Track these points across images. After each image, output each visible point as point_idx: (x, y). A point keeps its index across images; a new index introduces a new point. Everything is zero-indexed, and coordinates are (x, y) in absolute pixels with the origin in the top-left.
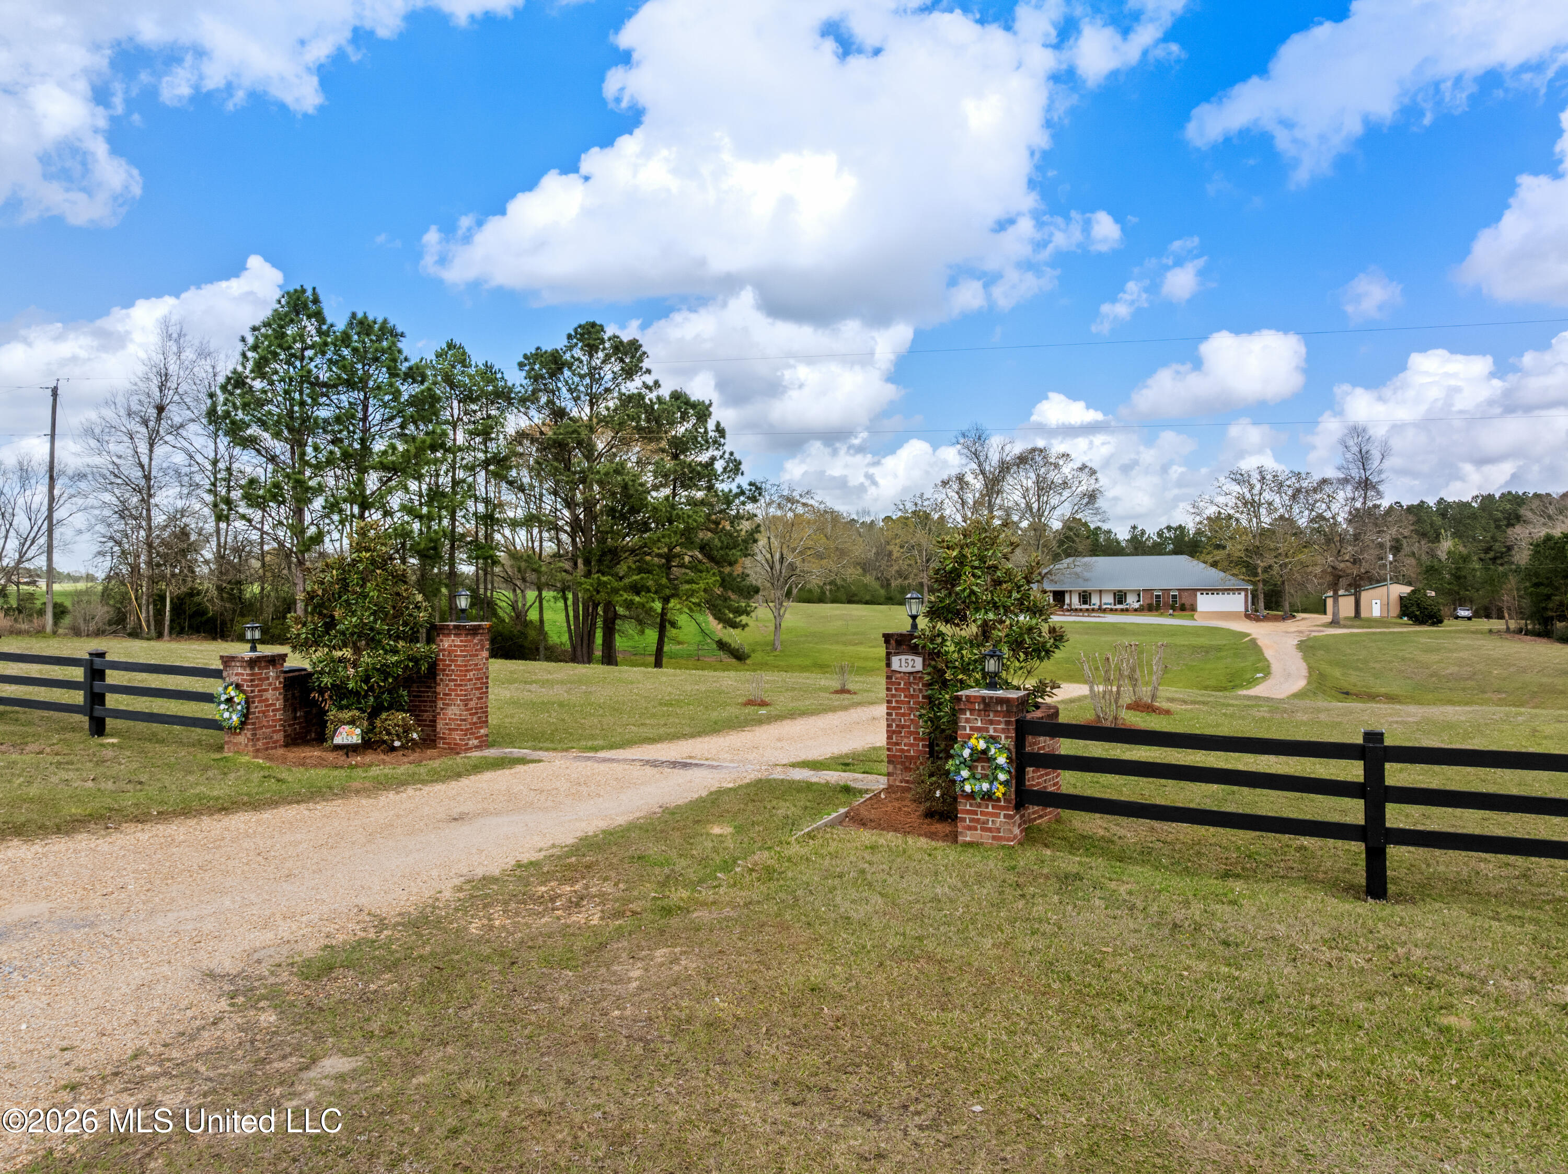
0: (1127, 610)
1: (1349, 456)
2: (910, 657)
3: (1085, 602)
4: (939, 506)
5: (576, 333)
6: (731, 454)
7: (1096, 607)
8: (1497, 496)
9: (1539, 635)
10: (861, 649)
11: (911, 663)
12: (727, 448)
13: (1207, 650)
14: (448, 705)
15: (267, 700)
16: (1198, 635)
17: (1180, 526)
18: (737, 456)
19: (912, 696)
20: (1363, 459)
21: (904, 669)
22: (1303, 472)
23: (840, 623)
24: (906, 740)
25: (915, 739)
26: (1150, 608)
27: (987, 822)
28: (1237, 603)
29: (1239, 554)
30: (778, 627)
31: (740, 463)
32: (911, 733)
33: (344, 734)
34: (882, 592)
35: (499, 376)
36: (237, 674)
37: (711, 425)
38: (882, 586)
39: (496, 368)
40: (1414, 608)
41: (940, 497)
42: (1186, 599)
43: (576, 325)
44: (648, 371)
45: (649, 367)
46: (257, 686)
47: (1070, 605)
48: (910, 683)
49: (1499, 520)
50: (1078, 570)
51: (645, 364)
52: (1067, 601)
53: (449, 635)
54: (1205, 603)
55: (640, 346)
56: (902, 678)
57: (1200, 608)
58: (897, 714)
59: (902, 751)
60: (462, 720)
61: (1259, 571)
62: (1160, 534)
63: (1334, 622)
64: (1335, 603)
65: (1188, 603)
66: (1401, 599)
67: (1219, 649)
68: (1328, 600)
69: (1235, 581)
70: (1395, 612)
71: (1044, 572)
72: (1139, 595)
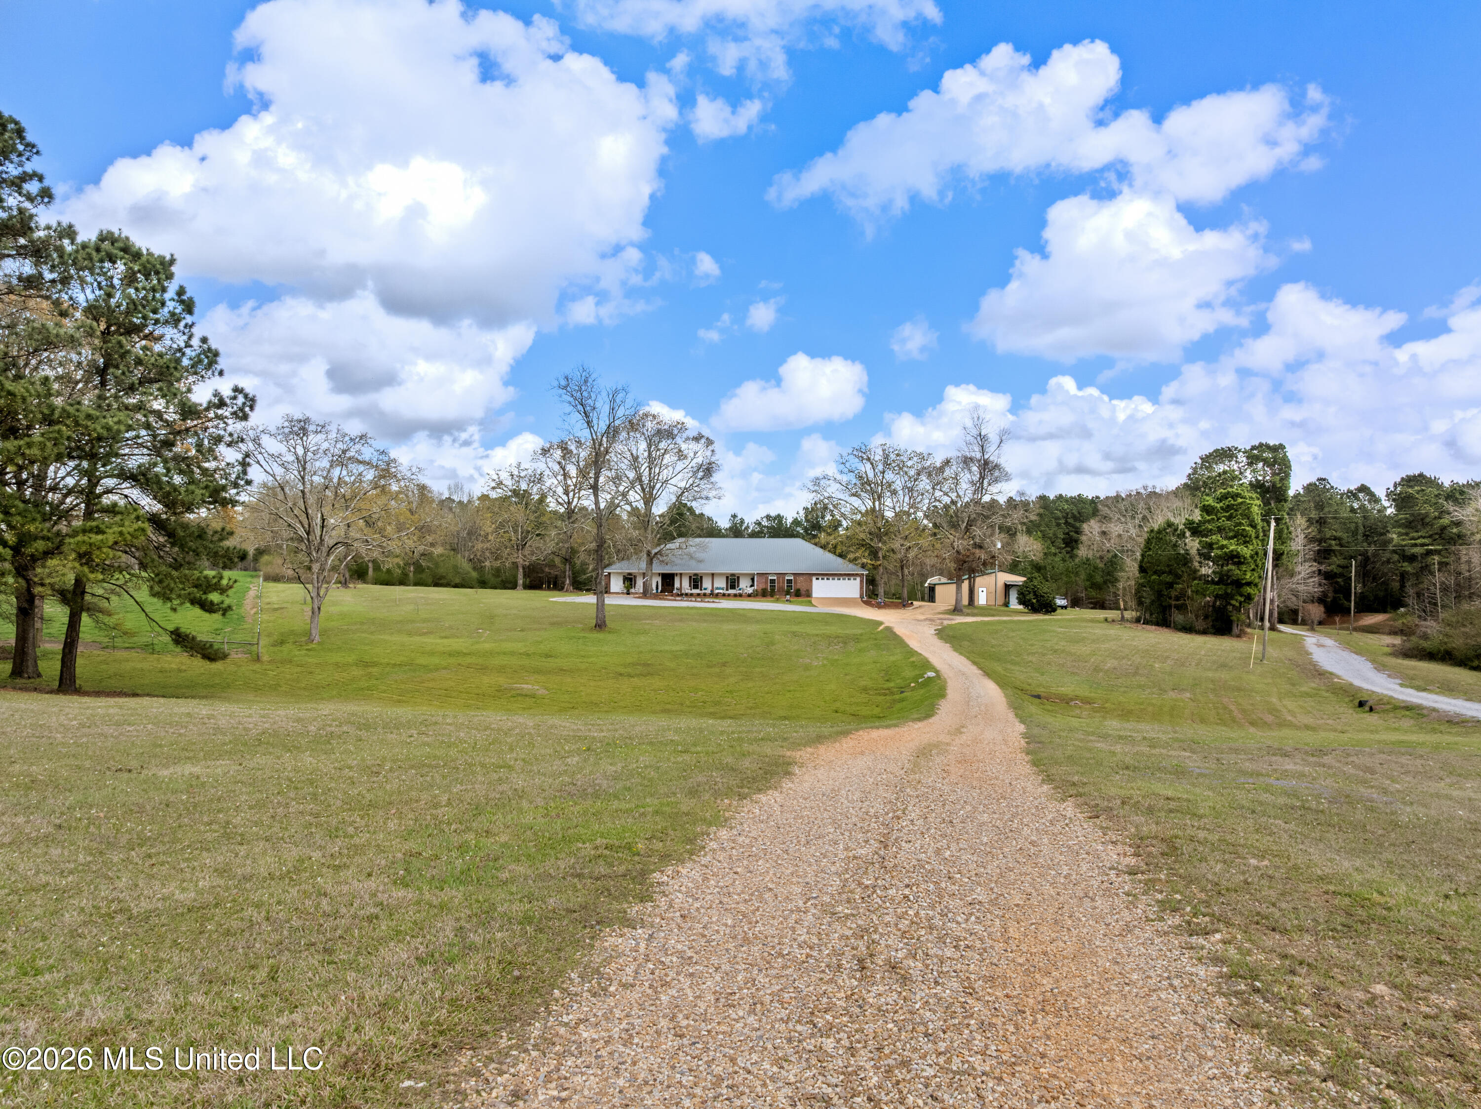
0: (741, 595)
3: (696, 587)
4: (539, 479)
6: (204, 340)
7: (708, 592)
9: (1157, 624)
10: (428, 640)
12: (198, 332)
13: (845, 640)
16: (827, 623)
17: (779, 515)
18: (214, 344)
22: (925, 452)
23: (410, 607)
26: (766, 593)
28: (852, 588)
29: (862, 536)
30: (316, 611)
31: (216, 354)
34: (474, 574)
38: (474, 569)
40: (1031, 596)
41: (541, 466)
42: (801, 584)
47: (680, 589)
49: (1058, 518)
50: (693, 549)
52: (677, 584)
54: (820, 589)
57: (815, 594)
61: (880, 555)
62: (759, 523)
63: (957, 610)
64: (959, 589)
65: (803, 588)
66: (1008, 587)
67: (857, 639)
68: (937, 588)
69: (851, 565)
70: (1001, 600)
71: (654, 551)
72: (753, 580)
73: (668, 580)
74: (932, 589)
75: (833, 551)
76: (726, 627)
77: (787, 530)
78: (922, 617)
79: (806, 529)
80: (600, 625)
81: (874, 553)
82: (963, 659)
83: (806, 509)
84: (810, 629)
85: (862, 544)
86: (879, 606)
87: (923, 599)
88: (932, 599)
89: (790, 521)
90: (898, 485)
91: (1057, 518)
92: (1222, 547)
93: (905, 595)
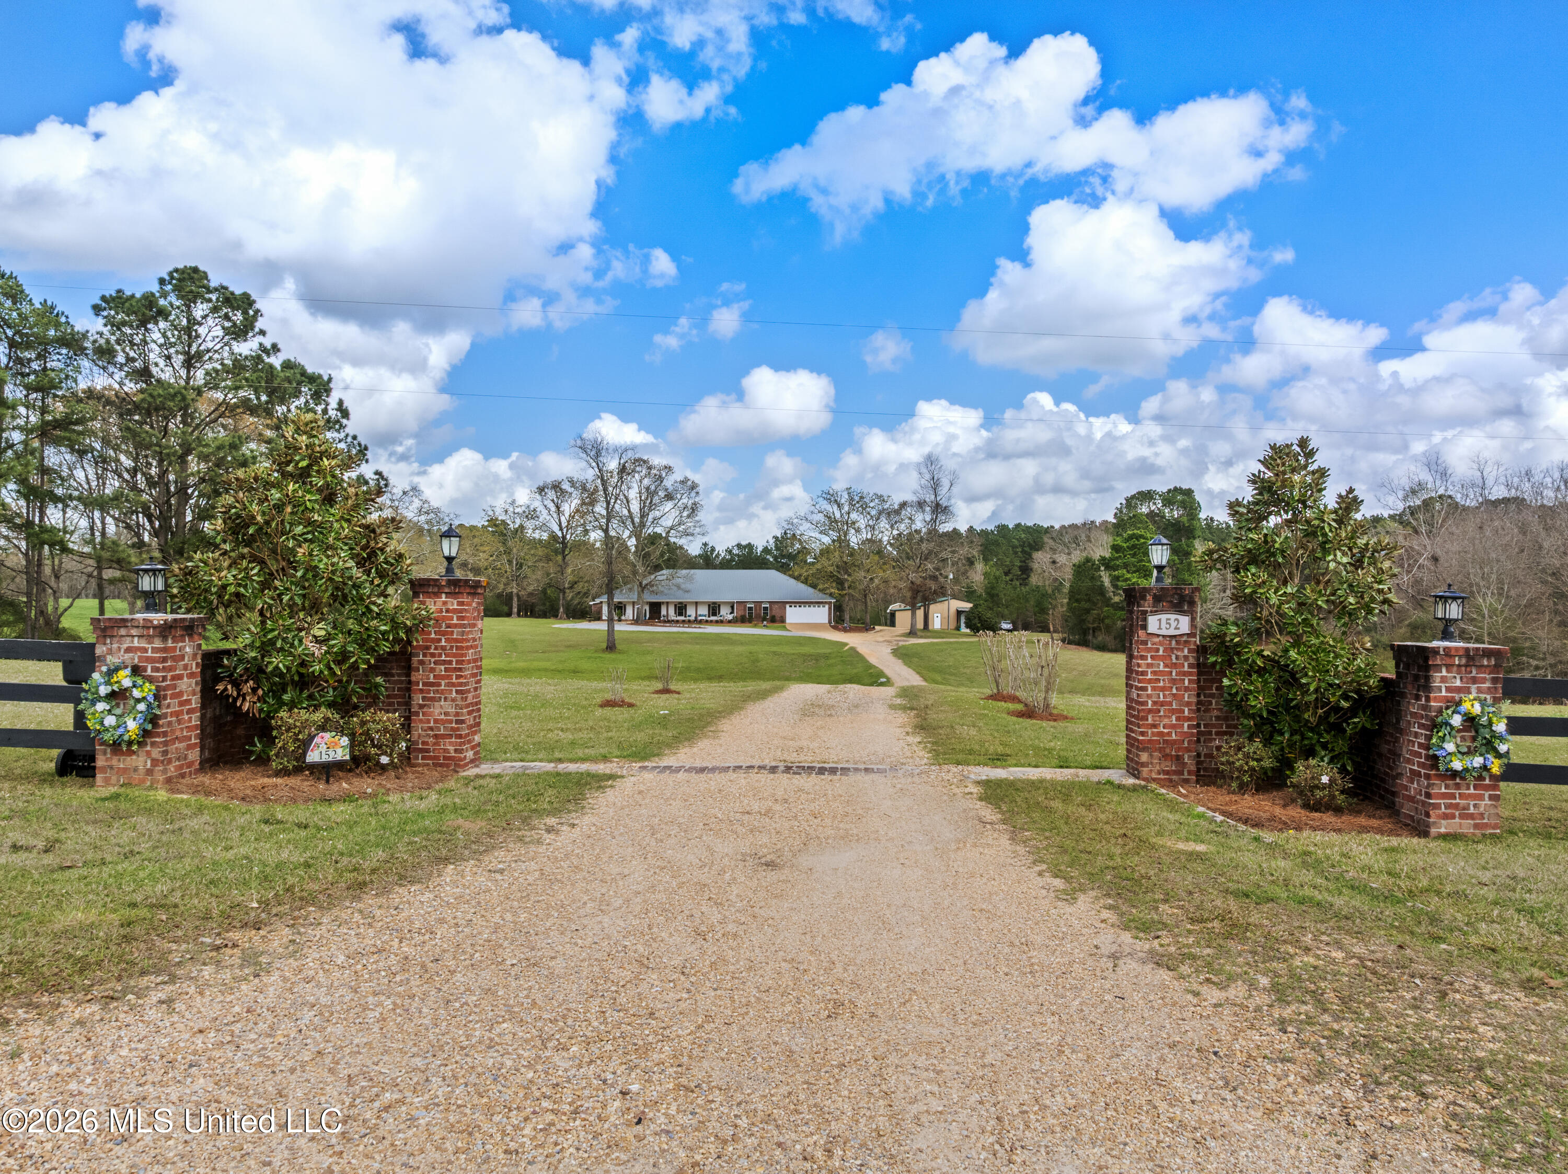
0: (722, 622)
1: (923, 482)
2: (1173, 617)
3: (680, 614)
5: (172, 278)
7: (693, 618)
8: (1011, 526)
9: (1079, 644)
11: (1174, 624)
13: (817, 658)
14: (433, 699)
15: (181, 694)
16: (800, 644)
17: (749, 544)
19: (1175, 665)
20: (935, 485)
21: (1164, 632)
22: (885, 494)
24: (1166, 721)
25: (1178, 719)
26: (745, 619)
27: (1466, 808)
28: (821, 615)
29: (830, 569)
32: (1173, 711)
33: (323, 748)
35: (63, 320)
36: (128, 650)
37: (333, 403)
39: (59, 309)
40: (976, 621)
42: (776, 611)
43: (171, 269)
44: (262, 333)
45: (264, 328)
46: (170, 669)
47: (666, 616)
48: (1172, 649)
49: (1016, 547)
50: (680, 580)
51: (260, 324)
52: (664, 612)
53: (437, 595)
54: (793, 615)
55: (254, 302)
56: (1161, 643)
57: (788, 620)
58: (1154, 689)
59: (1161, 734)
60: (457, 722)
61: (846, 585)
62: (729, 551)
63: (912, 633)
64: (914, 615)
65: (778, 616)
66: (959, 613)
67: (827, 657)
68: (897, 614)
69: (821, 595)
70: (953, 625)
71: (644, 582)
72: (732, 607)
73: (655, 608)
74: (893, 614)
75: (805, 582)
76: (717, 648)
77: (757, 558)
78: (881, 639)
79: (775, 558)
80: (611, 647)
81: (840, 583)
82: (910, 671)
83: (776, 538)
84: (787, 649)
85: (831, 576)
86: (845, 630)
87: (886, 625)
88: (893, 624)
89: (760, 549)
90: (862, 523)
91: (1014, 547)
92: (1126, 580)
93: (868, 620)
